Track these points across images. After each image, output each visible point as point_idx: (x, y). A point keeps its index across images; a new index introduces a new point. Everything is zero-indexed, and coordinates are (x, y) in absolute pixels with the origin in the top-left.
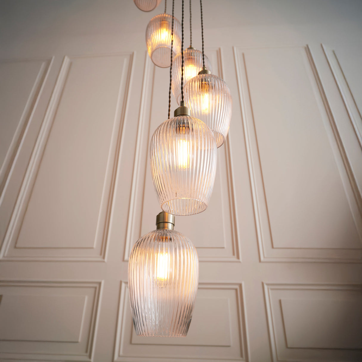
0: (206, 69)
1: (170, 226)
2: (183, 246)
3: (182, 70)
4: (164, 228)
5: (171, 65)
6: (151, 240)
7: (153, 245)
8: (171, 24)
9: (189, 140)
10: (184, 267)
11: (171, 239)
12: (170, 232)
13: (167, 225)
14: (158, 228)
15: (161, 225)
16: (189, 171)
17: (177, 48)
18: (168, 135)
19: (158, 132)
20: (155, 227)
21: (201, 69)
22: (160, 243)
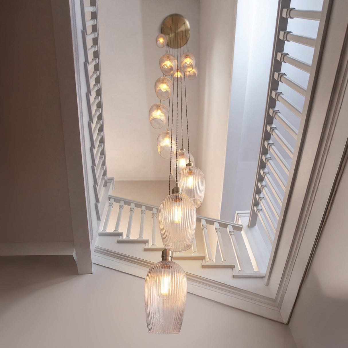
0: (190, 162)
1: (170, 258)
2: (176, 271)
3: (177, 161)
4: (166, 259)
5: (171, 157)
6: (158, 267)
7: (159, 271)
8: (171, 135)
9: (179, 206)
10: (177, 285)
11: (169, 267)
12: (169, 262)
13: (168, 257)
14: (163, 260)
15: (165, 258)
16: (180, 225)
17: (174, 149)
18: (168, 203)
19: (163, 203)
20: (161, 260)
21: (188, 162)
22: (163, 269)
